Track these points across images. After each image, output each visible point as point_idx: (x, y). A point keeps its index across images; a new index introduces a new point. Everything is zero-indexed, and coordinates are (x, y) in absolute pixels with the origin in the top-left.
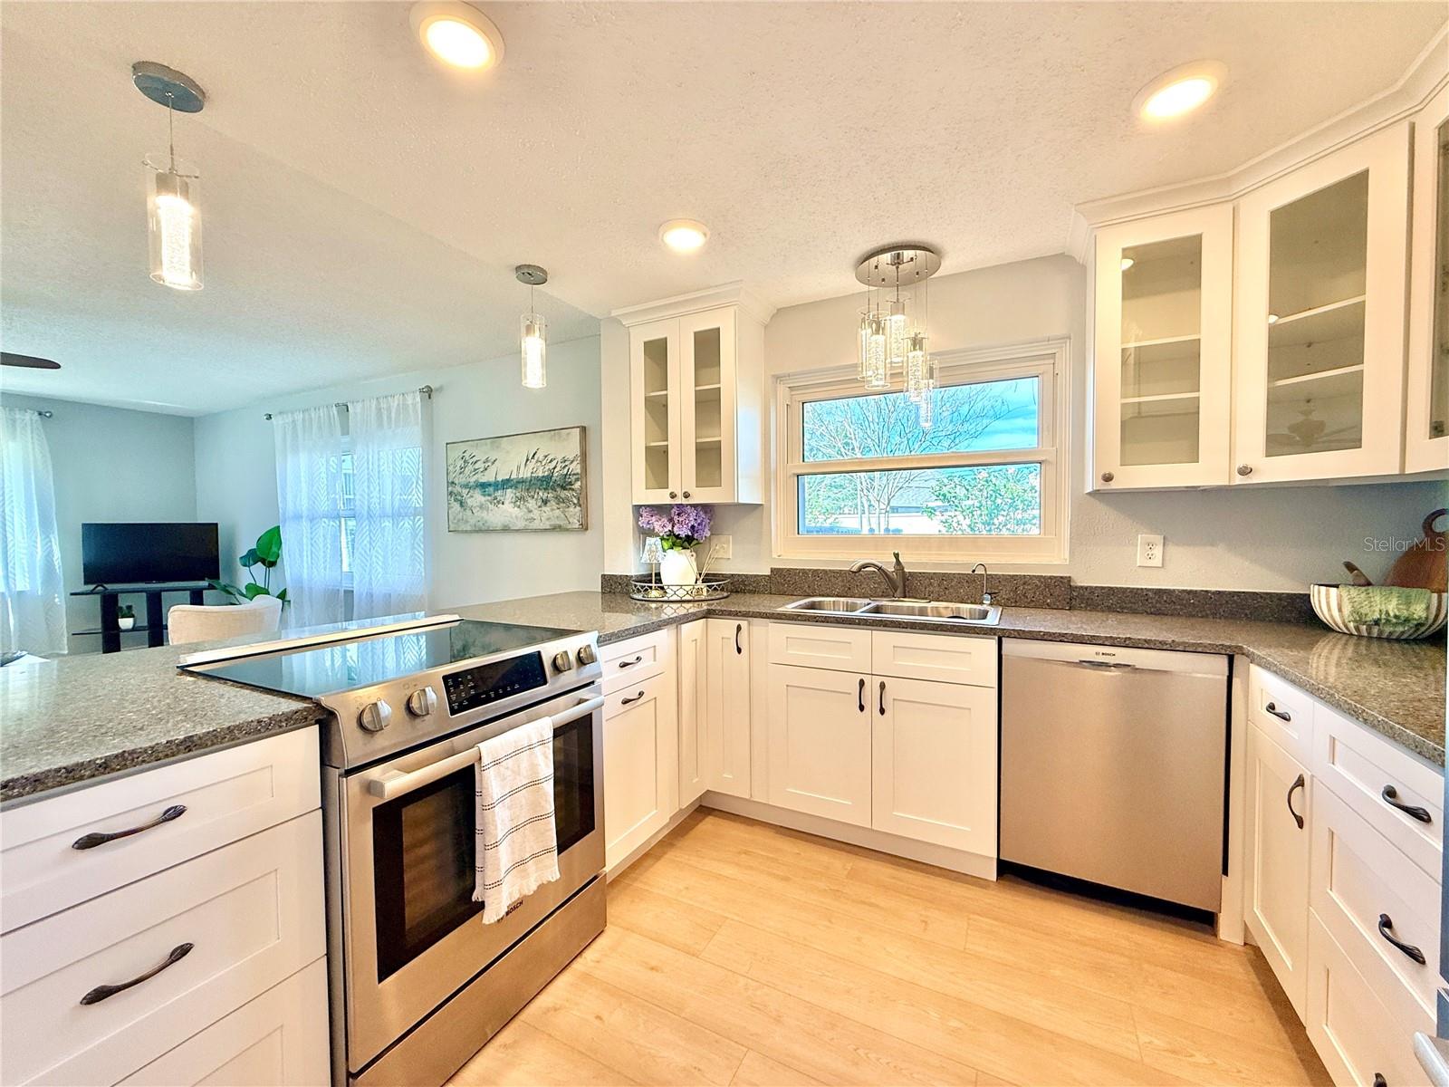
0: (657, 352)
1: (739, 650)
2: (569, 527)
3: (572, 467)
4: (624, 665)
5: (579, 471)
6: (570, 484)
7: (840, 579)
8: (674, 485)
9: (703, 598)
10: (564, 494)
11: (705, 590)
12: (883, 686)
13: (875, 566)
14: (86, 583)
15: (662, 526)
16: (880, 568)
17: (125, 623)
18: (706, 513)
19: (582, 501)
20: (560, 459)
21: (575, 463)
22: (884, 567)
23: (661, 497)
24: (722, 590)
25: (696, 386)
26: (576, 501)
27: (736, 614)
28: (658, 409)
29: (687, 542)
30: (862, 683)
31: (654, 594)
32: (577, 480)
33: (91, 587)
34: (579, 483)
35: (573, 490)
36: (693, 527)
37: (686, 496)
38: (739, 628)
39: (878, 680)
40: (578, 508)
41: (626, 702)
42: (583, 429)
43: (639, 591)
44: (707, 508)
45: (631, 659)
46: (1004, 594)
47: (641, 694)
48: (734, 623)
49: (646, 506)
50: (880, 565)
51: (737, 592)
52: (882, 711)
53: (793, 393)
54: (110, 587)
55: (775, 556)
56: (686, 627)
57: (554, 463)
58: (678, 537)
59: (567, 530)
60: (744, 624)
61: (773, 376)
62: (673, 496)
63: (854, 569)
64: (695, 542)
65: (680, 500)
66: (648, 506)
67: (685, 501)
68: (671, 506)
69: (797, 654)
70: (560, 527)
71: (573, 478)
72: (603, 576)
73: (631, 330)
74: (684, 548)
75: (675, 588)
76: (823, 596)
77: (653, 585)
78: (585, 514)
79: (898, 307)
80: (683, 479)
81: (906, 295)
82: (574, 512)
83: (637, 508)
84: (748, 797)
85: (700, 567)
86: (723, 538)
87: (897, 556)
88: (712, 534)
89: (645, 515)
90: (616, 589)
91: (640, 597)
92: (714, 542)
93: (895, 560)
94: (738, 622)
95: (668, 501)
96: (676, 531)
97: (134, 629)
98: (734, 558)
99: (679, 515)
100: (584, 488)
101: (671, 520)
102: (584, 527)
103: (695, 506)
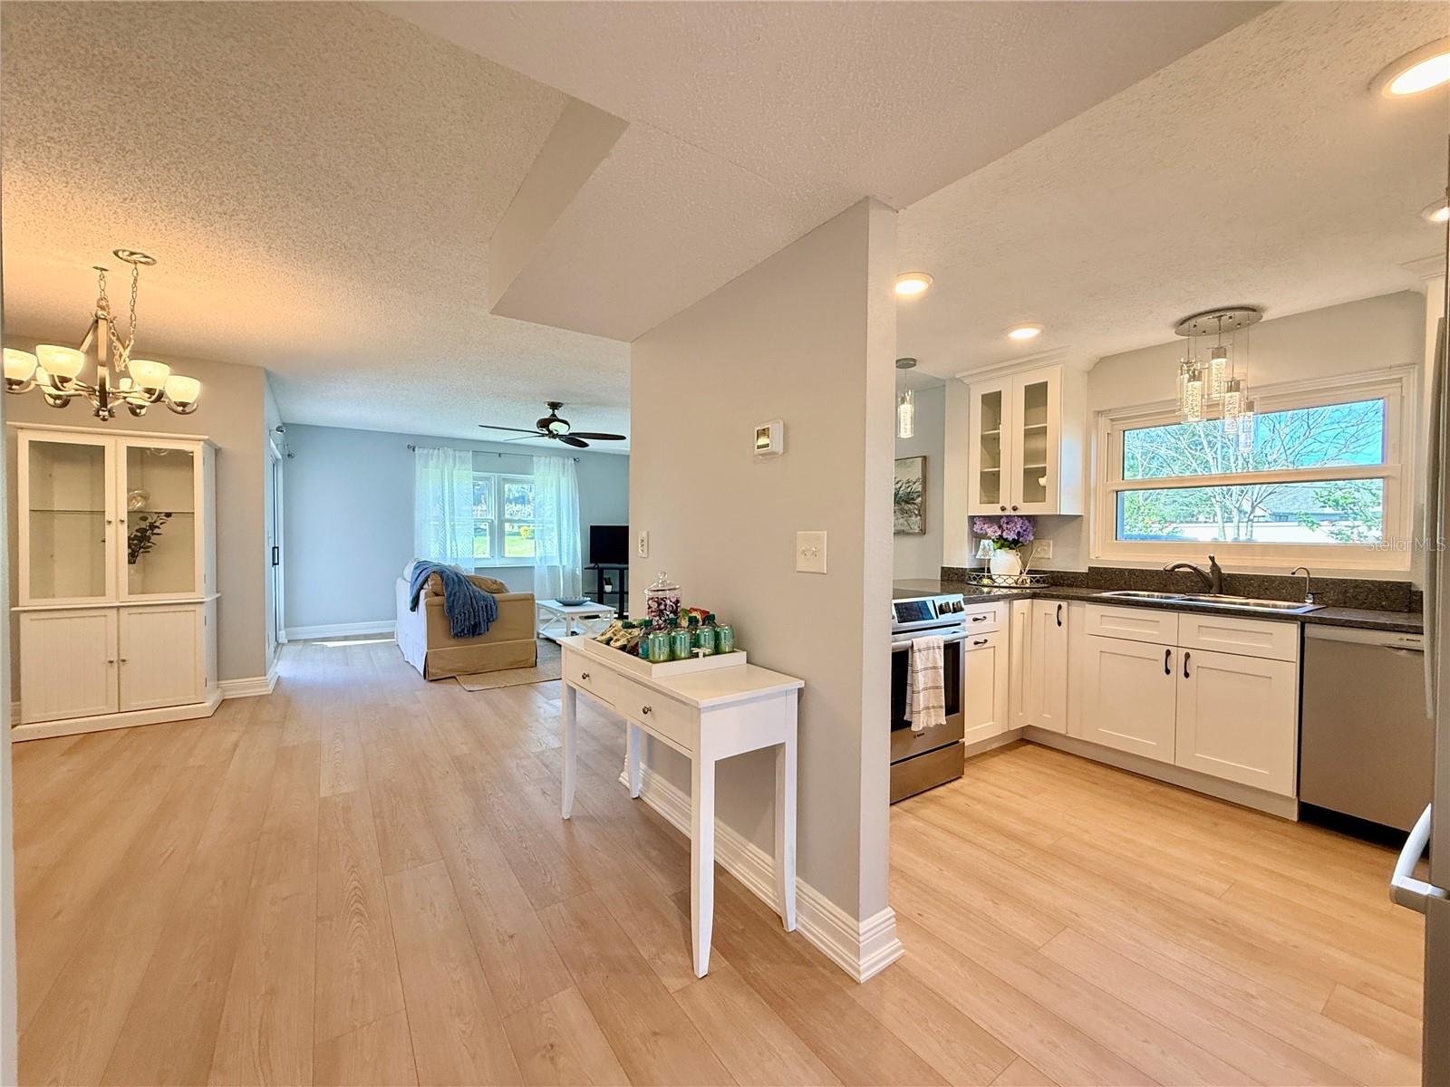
0: (993, 402)
1: (1059, 624)
2: (911, 531)
3: (914, 487)
4: (975, 620)
5: (920, 489)
6: (913, 499)
7: (1156, 578)
8: (1005, 500)
9: (1027, 585)
10: (907, 507)
11: (1028, 581)
12: (1187, 656)
13: (1190, 567)
14: (591, 562)
15: (993, 531)
16: (1195, 569)
17: (608, 588)
18: (1029, 522)
19: (922, 513)
20: (905, 480)
21: (917, 484)
22: (1199, 567)
23: (994, 510)
24: (1044, 582)
25: (1025, 425)
26: (917, 512)
27: (1058, 597)
28: (991, 444)
29: (1013, 544)
30: (1168, 653)
31: (986, 581)
32: (918, 496)
33: (593, 565)
34: (920, 499)
35: (914, 504)
36: (1019, 532)
37: (1015, 509)
38: (1060, 607)
39: (1183, 652)
40: (919, 518)
41: (976, 643)
42: (925, 458)
43: (975, 579)
44: (1031, 519)
45: (980, 617)
46: (1332, 596)
47: (986, 641)
48: (1056, 603)
49: (979, 517)
50: (1195, 566)
51: (1056, 585)
52: (1187, 675)
53: (1115, 423)
54: (600, 565)
55: (1092, 557)
56: (1016, 603)
57: (900, 483)
58: (1006, 540)
59: (909, 534)
60: (1064, 604)
61: (1095, 412)
62: (1003, 509)
63: (1168, 568)
64: (1020, 544)
65: (1009, 512)
66: (984, 516)
67: (1013, 513)
68: (1001, 517)
69: (1111, 628)
70: (903, 531)
71: (915, 495)
72: (942, 568)
73: (971, 386)
74: (1011, 549)
75: (1005, 578)
76: (1139, 590)
77: (986, 574)
78: (924, 522)
79: (1219, 353)
80: (1012, 496)
81: (1226, 341)
82: (915, 520)
83: (972, 519)
84: (1063, 732)
85: (1024, 564)
86: (1044, 542)
87: (1212, 559)
88: (1035, 539)
89: (978, 523)
90: (953, 578)
91: (975, 583)
92: (1036, 544)
93: (1211, 563)
94: (1059, 603)
95: (1001, 513)
96: (1005, 535)
97: (612, 593)
98: (1055, 557)
99: (1007, 523)
100: (924, 503)
101: (1000, 527)
102: (923, 532)
103: (1021, 517)
